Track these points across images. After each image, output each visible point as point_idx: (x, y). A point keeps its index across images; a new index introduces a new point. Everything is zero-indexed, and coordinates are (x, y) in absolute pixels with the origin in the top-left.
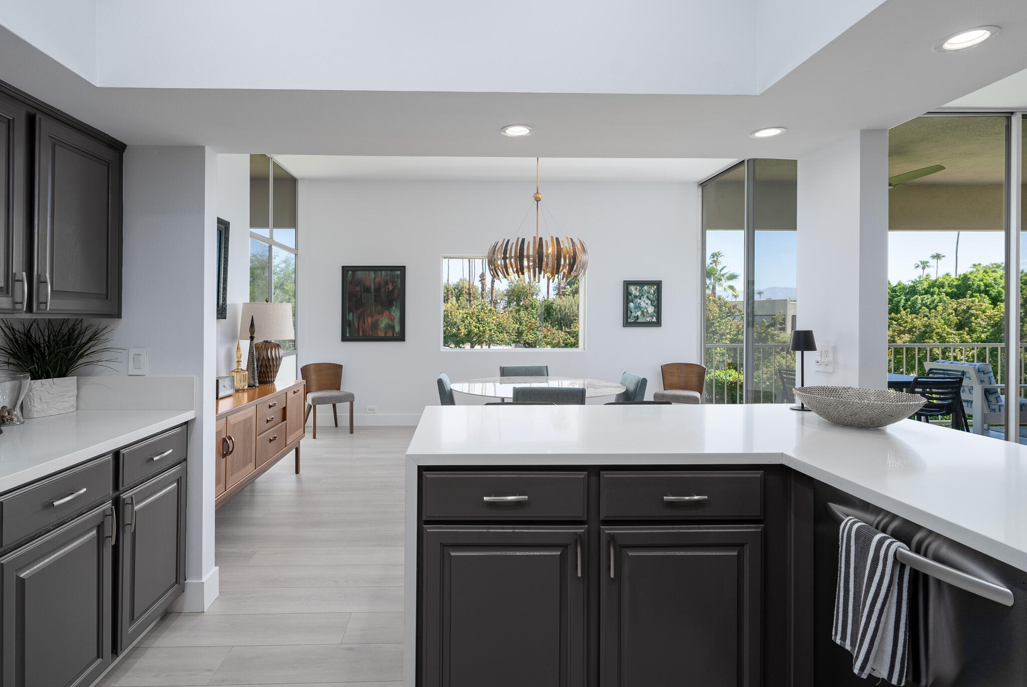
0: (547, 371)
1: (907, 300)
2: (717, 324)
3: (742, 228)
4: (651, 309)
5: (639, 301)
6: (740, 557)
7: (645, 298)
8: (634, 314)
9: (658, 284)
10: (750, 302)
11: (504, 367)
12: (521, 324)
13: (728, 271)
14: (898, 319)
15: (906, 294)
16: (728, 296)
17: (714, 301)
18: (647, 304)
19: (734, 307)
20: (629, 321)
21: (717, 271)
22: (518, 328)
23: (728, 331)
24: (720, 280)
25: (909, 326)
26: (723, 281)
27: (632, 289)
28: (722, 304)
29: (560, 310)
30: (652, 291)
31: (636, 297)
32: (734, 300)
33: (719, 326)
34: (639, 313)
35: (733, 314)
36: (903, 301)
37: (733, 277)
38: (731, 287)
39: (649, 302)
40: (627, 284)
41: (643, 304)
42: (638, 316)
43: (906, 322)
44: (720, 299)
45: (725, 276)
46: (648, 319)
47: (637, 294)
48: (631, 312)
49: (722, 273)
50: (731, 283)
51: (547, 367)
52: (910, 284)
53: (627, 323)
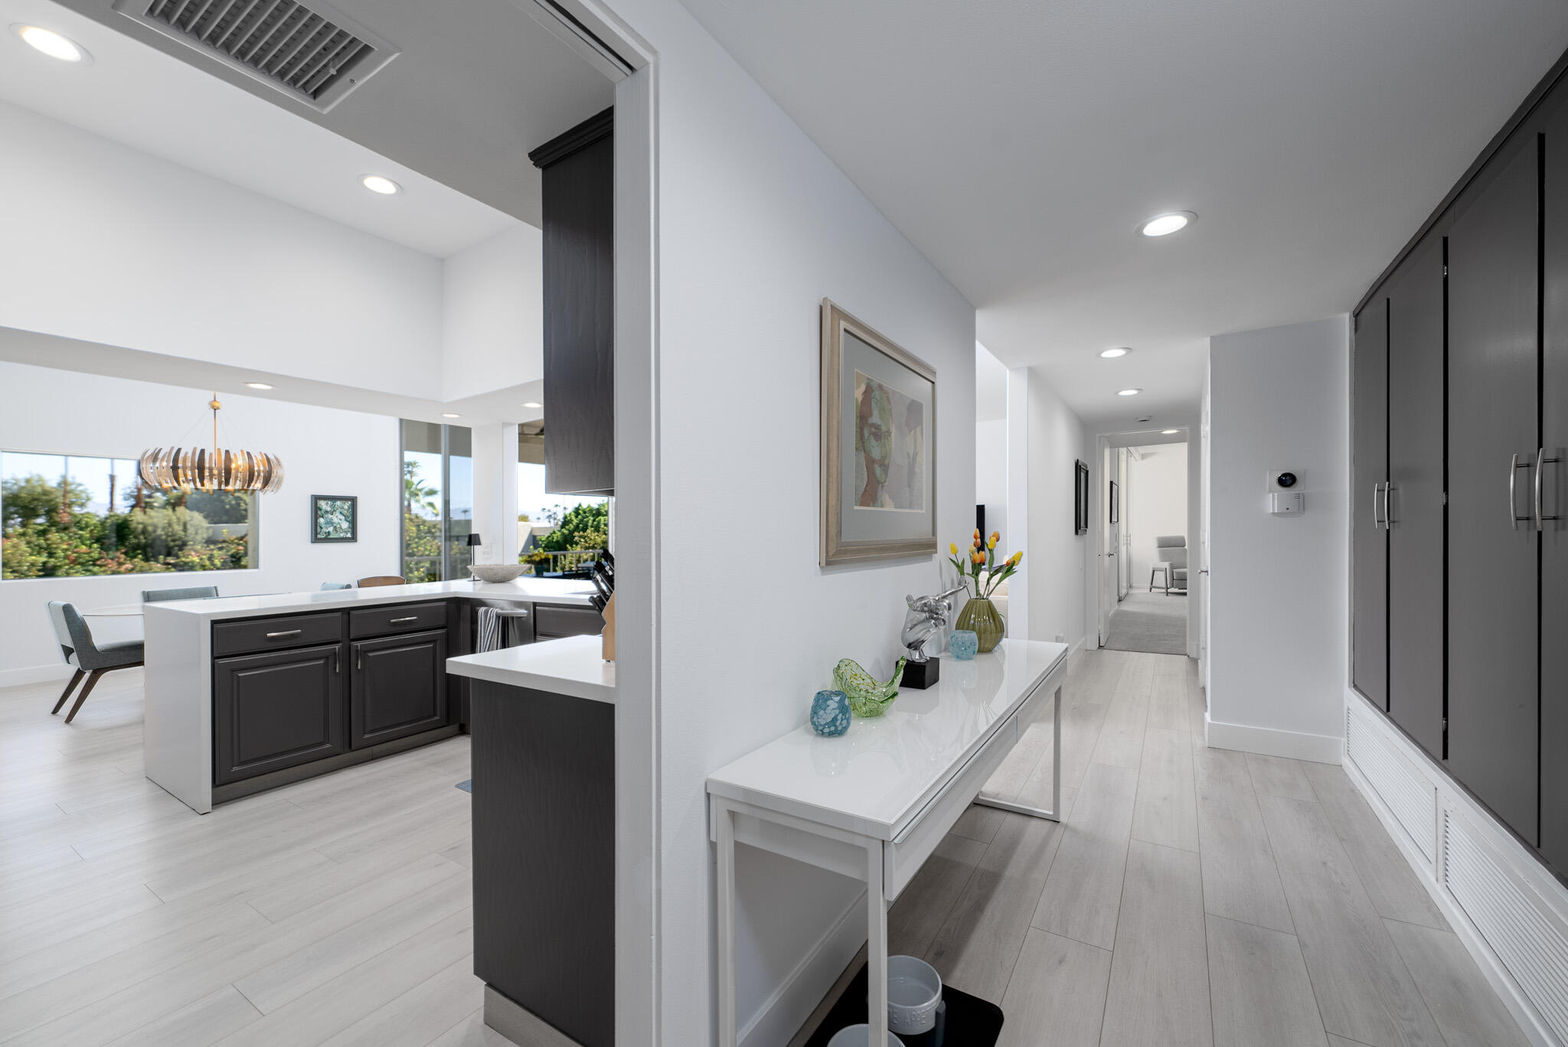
0: (216, 591)
1: (594, 521)
2: (414, 545)
3: (440, 453)
4: (345, 525)
5: (331, 516)
6: (434, 648)
7: (338, 514)
8: (324, 530)
9: (353, 500)
10: (448, 519)
11: (148, 592)
12: (51, 555)
13: (426, 485)
14: (586, 537)
15: (593, 516)
16: (428, 515)
17: (411, 520)
18: (340, 520)
19: (434, 526)
20: (318, 536)
21: (413, 484)
22: (44, 563)
23: (427, 553)
24: (417, 495)
25: (592, 543)
26: (421, 496)
27: (323, 504)
28: (419, 522)
29: (144, 532)
30: (346, 507)
31: (327, 512)
32: (434, 519)
33: (417, 548)
34: (331, 529)
35: (433, 533)
36: (590, 521)
37: (432, 493)
38: (431, 504)
39: (343, 518)
40: (316, 499)
41: (335, 520)
42: (329, 532)
43: (591, 539)
44: (417, 517)
45: (423, 492)
46: (342, 535)
47: (329, 509)
48: (322, 528)
49: (419, 487)
50: (430, 499)
51: (216, 588)
52: (596, 507)
53: (316, 539)
